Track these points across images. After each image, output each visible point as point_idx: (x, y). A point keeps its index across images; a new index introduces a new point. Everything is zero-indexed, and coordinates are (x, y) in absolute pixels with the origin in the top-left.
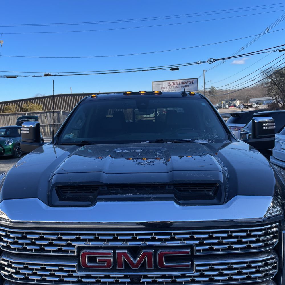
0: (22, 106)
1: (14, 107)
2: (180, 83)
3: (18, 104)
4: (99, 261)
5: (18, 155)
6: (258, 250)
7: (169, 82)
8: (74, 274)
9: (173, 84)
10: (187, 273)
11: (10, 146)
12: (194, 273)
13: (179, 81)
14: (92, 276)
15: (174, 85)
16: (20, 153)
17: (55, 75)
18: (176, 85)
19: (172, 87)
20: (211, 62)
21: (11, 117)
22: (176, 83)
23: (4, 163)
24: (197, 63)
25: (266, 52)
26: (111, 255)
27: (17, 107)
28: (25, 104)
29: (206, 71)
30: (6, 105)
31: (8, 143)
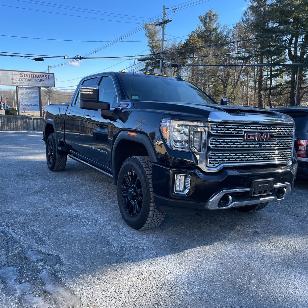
2: (35, 76)
4: (251, 137)
7: (21, 73)
9: (25, 76)
13: (33, 73)
15: (27, 77)
18: (29, 77)
19: (25, 79)
20: (78, 59)
22: (30, 75)
24: (64, 57)
26: (255, 134)
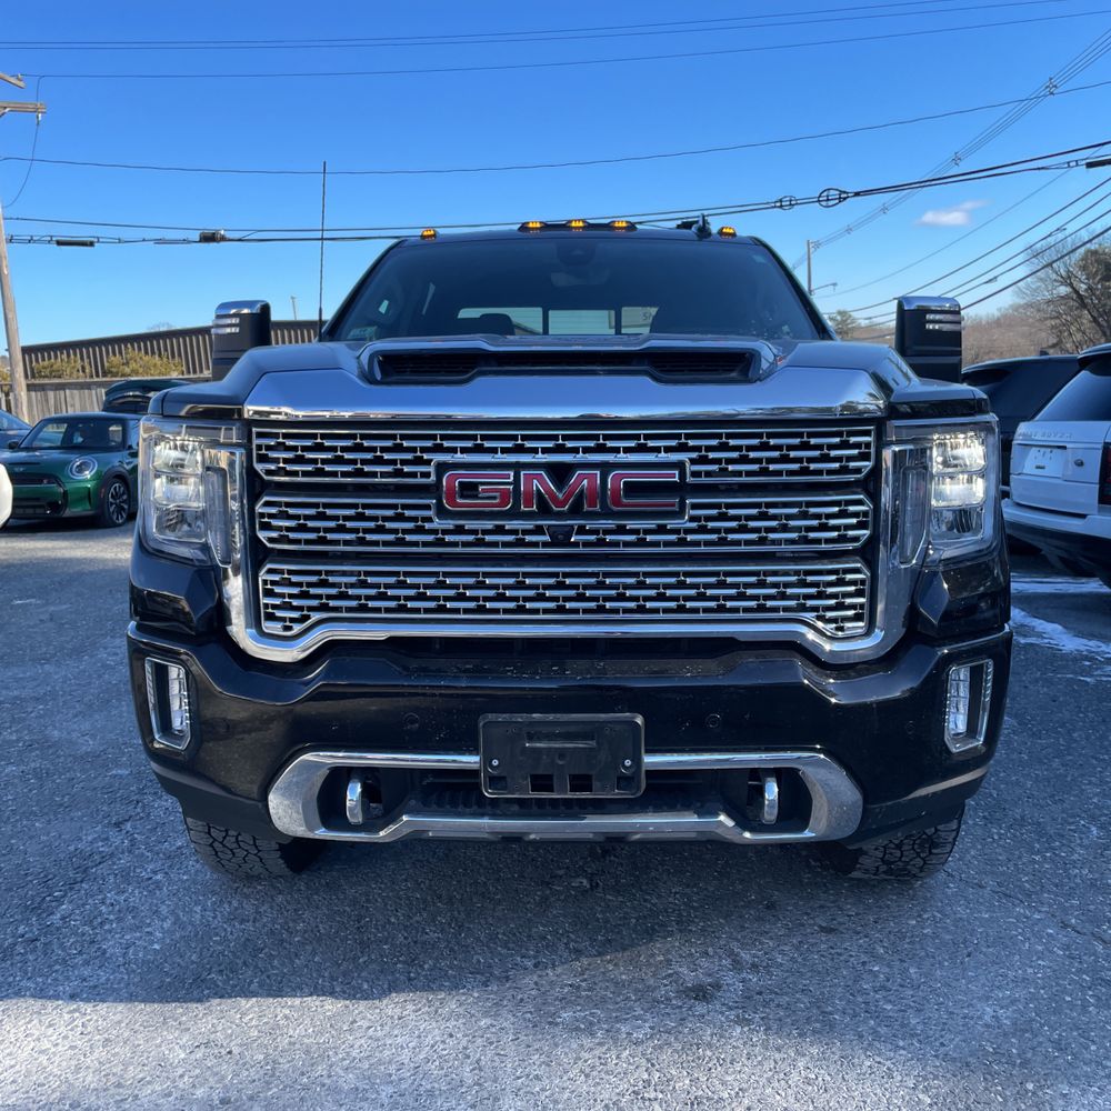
0: (106, 364)
1: (73, 367)
3: (89, 357)
4: (484, 492)
5: (115, 518)
8: (428, 526)
10: (671, 524)
11: (87, 481)
12: (684, 523)
14: (466, 528)
16: (123, 509)
17: (240, 240)
20: (830, 203)
21: (72, 395)
23: (65, 539)
24: (778, 204)
25: (1039, 169)
27: (83, 368)
28: (114, 354)
29: (818, 245)
30: (43, 360)
31: (80, 469)
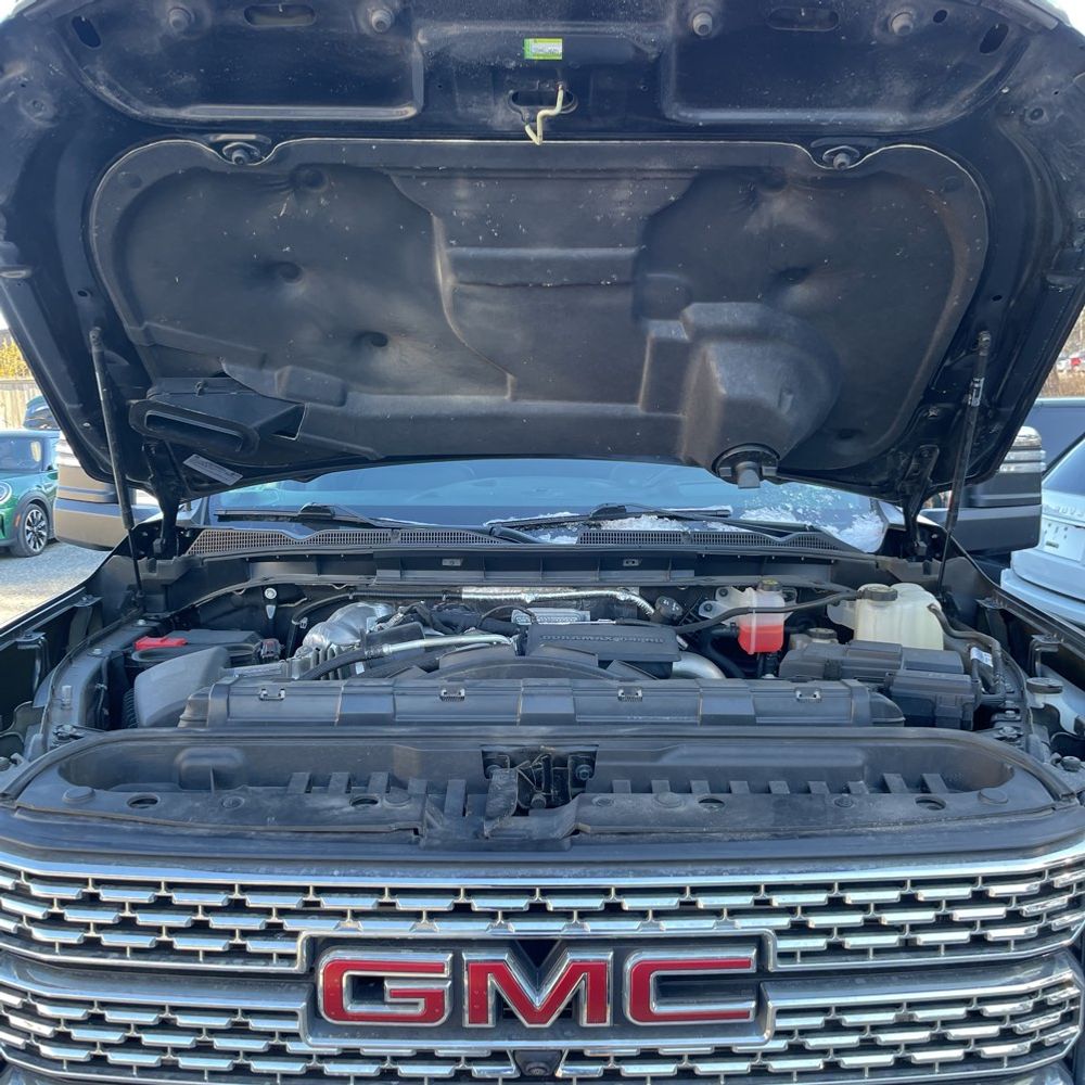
4: (395, 994)
5: (31, 546)
6: (1012, 953)
8: (292, 1047)
10: (738, 1042)
12: (765, 1042)
14: (362, 1053)
16: (41, 536)
26: (443, 972)
